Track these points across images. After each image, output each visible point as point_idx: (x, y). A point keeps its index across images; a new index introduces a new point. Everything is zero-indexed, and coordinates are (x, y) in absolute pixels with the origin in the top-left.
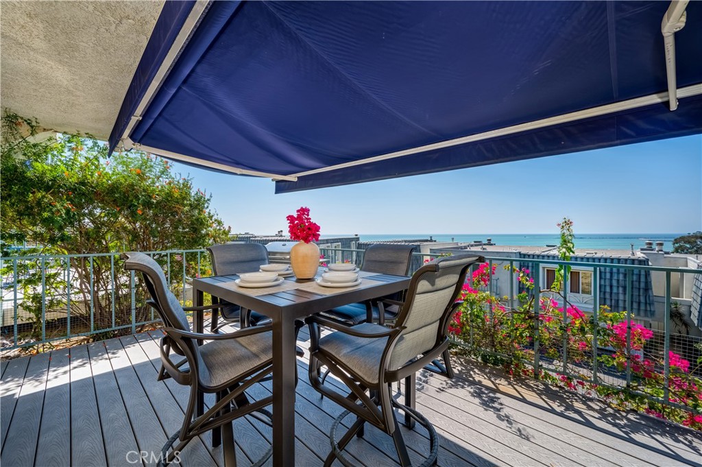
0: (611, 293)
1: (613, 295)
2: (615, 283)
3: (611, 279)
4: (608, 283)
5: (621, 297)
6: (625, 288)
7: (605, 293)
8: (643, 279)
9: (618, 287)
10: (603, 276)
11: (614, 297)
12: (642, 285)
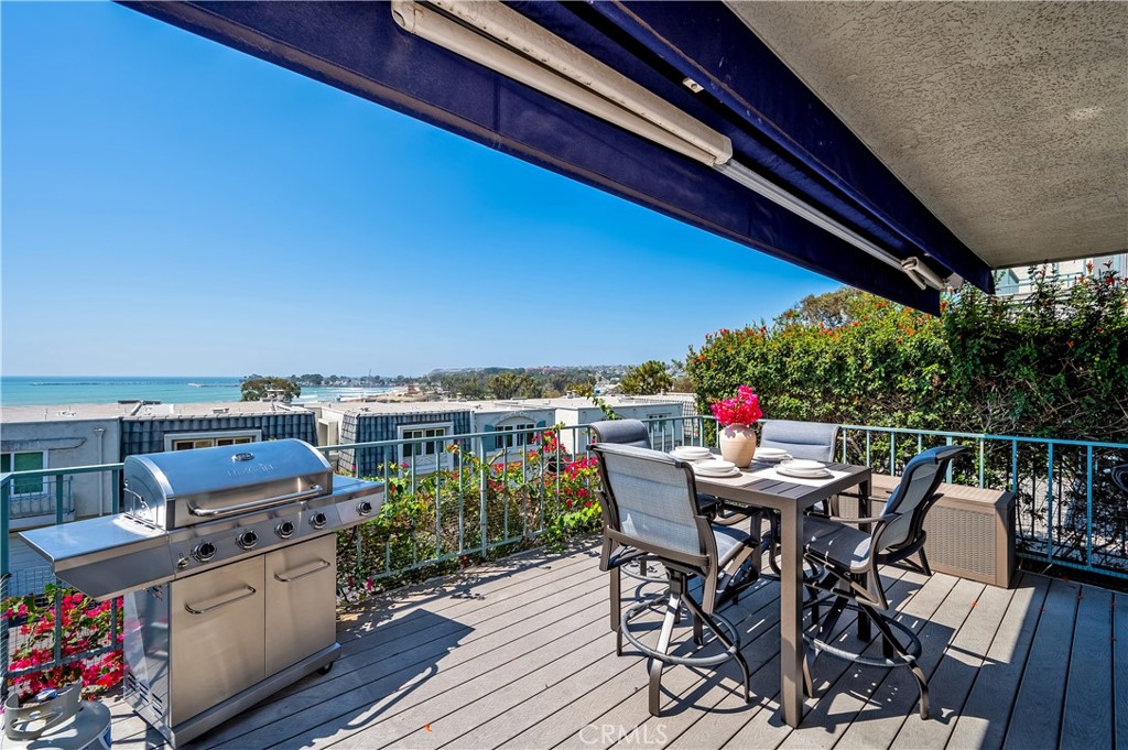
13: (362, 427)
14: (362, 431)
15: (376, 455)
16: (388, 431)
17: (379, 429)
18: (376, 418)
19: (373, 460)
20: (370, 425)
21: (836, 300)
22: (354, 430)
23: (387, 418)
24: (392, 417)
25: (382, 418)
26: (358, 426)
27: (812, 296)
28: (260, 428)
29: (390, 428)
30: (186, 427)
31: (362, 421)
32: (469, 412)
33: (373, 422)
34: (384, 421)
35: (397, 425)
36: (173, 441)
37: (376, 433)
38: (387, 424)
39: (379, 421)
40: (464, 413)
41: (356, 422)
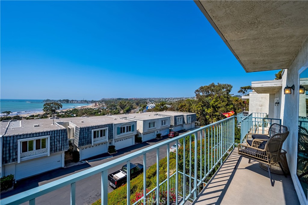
0: (54, 145)
1: (55, 145)
2: (56, 140)
3: (54, 139)
4: (53, 141)
5: (58, 145)
6: (59, 141)
7: (52, 145)
8: (65, 136)
9: (57, 142)
10: (51, 139)
11: (56, 146)
12: (65, 139)
13: (81, 131)
14: (81, 132)
15: (85, 139)
16: (89, 131)
17: (86, 131)
18: (85, 128)
19: (84, 140)
20: (84, 130)
21: (208, 88)
22: (79, 132)
23: (89, 127)
24: (90, 127)
25: (87, 128)
26: (80, 131)
27: (202, 86)
28: (49, 135)
29: (90, 131)
30: (25, 136)
31: (81, 129)
32: (113, 124)
33: (85, 129)
34: (88, 128)
35: (92, 129)
36: (21, 142)
37: (85, 132)
38: (89, 129)
39: (86, 129)
40: (111, 124)
41: (79, 129)
